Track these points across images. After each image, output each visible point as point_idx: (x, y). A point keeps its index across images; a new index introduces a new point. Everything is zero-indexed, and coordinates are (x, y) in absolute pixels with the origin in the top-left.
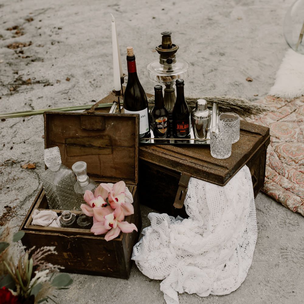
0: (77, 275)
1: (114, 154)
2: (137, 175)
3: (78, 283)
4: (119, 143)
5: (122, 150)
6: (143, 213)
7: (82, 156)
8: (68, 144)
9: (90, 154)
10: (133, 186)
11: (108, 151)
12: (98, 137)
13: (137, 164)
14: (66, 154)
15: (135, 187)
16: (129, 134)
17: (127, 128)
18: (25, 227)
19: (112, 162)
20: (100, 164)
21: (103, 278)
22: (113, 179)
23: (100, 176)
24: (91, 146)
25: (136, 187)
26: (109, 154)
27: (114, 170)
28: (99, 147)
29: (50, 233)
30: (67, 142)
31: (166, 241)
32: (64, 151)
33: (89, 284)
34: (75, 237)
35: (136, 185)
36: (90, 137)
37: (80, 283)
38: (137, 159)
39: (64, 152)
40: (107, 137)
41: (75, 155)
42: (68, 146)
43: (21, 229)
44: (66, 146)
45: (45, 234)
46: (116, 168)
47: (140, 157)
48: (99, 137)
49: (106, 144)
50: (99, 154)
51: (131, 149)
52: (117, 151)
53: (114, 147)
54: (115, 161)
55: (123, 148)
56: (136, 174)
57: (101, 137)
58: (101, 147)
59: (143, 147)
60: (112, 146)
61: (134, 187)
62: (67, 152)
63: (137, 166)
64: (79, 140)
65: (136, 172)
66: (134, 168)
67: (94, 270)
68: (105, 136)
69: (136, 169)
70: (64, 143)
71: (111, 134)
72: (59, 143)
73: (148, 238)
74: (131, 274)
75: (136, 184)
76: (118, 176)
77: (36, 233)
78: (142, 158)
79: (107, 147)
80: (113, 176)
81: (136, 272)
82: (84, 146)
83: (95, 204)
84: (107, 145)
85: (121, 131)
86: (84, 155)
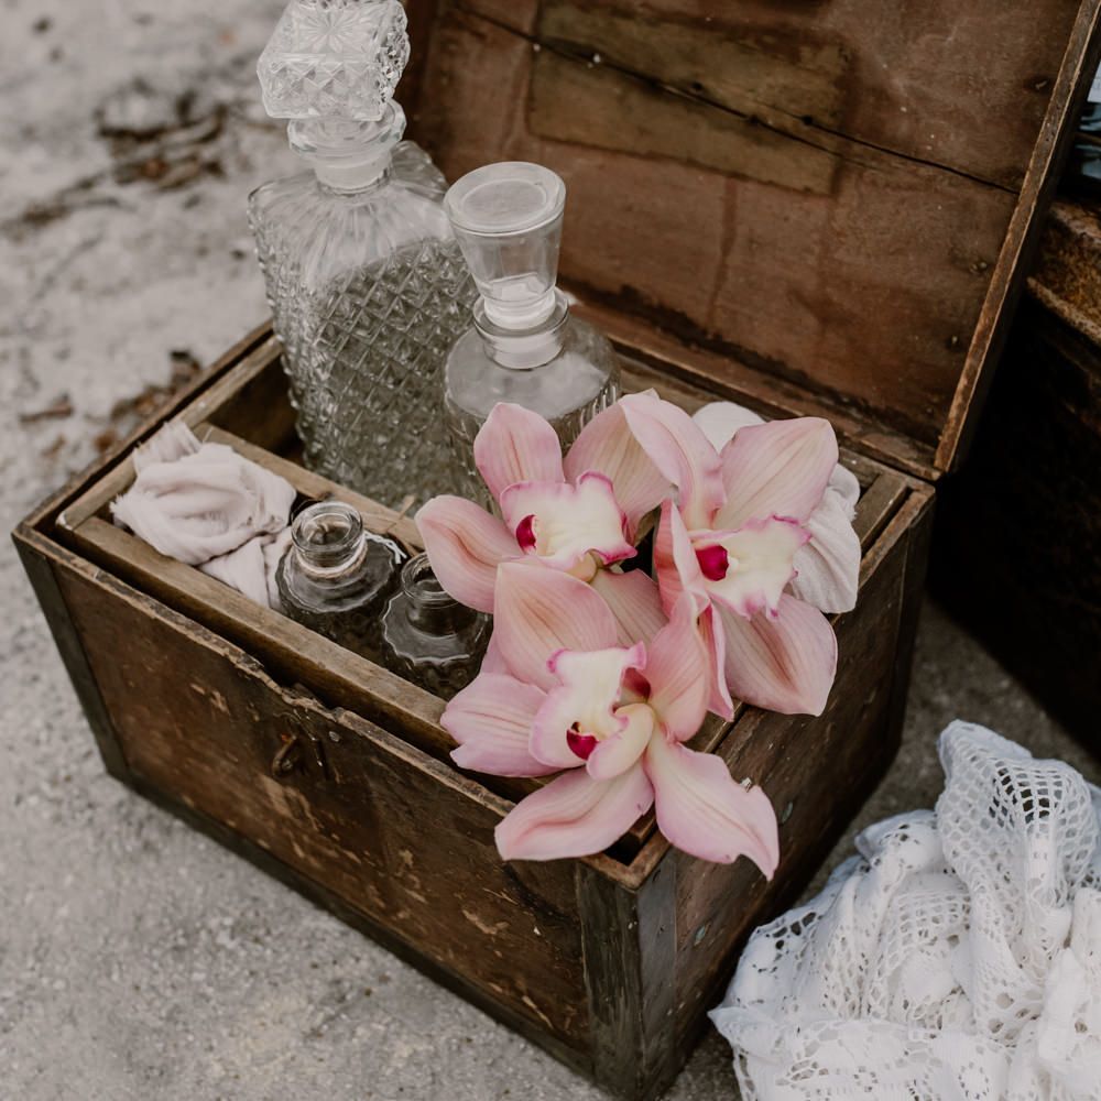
0: (343, 934)
1: (842, 200)
2: (961, 408)
3: (320, 991)
4: (904, 128)
5: (911, 187)
6: (932, 678)
7: (616, 152)
8: (552, 47)
9: (672, 158)
10: (908, 481)
11: (808, 167)
12: (758, 41)
13: (986, 321)
14: (520, 114)
15: (914, 497)
16: (1002, 75)
17: (1002, 18)
18: (61, 520)
19: (812, 261)
20: (726, 250)
21: (487, 1031)
22: (786, 386)
23: (705, 332)
24: (697, 98)
25: (922, 497)
26: (807, 192)
27: (811, 321)
28: (754, 121)
29: (183, 619)
30: (550, 30)
31: (1007, 1000)
32: (516, 87)
33: (381, 1028)
34: (329, 716)
35: (929, 481)
36: (714, 26)
37: (331, 996)
38: (999, 282)
39: (514, 97)
40: (828, 58)
41: (578, 132)
42: (544, 61)
43: (35, 520)
44: (534, 56)
45: (153, 614)
46: (827, 315)
47: (1032, 282)
48: (768, 39)
49: (806, 113)
50: (737, 176)
51: (982, 199)
52: (874, 183)
53: (857, 148)
54: (840, 255)
55: (925, 171)
56: (957, 400)
57: (785, 46)
58: (766, 126)
59: (1079, 213)
60: (843, 132)
61: (908, 492)
62: (531, 98)
63: (983, 336)
64: (631, 29)
65: (963, 382)
66: (961, 348)
67: (439, 958)
68: (817, 44)
69: (968, 362)
70: (527, 28)
71: (867, 42)
72: (495, 22)
73: (880, 901)
74: (681, 1080)
75: (936, 475)
76: (825, 376)
77: (106, 587)
78: (1048, 293)
79: (806, 130)
80: (793, 366)
81: (717, 1083)
82: (651, 86)
83: (536, 530)
84: (808, 120)
85: (947, 32)
86: (633, 154)
